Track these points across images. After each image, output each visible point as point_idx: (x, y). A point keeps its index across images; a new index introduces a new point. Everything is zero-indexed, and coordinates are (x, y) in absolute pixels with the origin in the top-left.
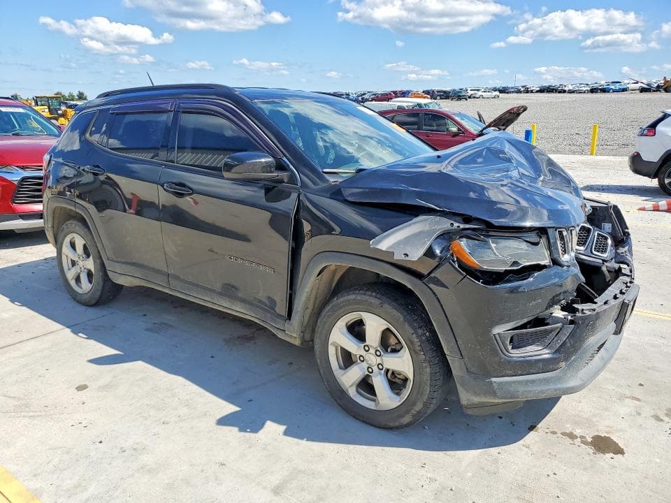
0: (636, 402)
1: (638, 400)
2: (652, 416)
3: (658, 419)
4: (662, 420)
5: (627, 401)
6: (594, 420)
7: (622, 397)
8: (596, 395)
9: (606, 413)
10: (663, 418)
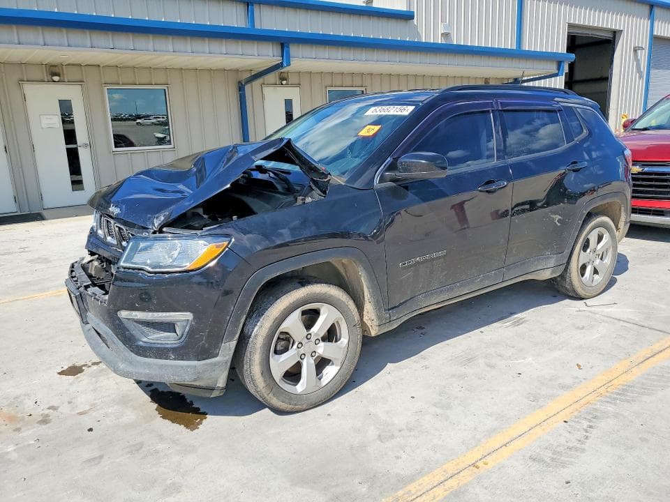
0: (81, 411)
1: (81, 414)
2: (58, 407)
3: (53, 408)
4: (49, 408)
5: (87, 407)
6: (94, 379)
7: (93, 406)
8: (114, 396)
9: (91, 387)
10: (51, 410)
